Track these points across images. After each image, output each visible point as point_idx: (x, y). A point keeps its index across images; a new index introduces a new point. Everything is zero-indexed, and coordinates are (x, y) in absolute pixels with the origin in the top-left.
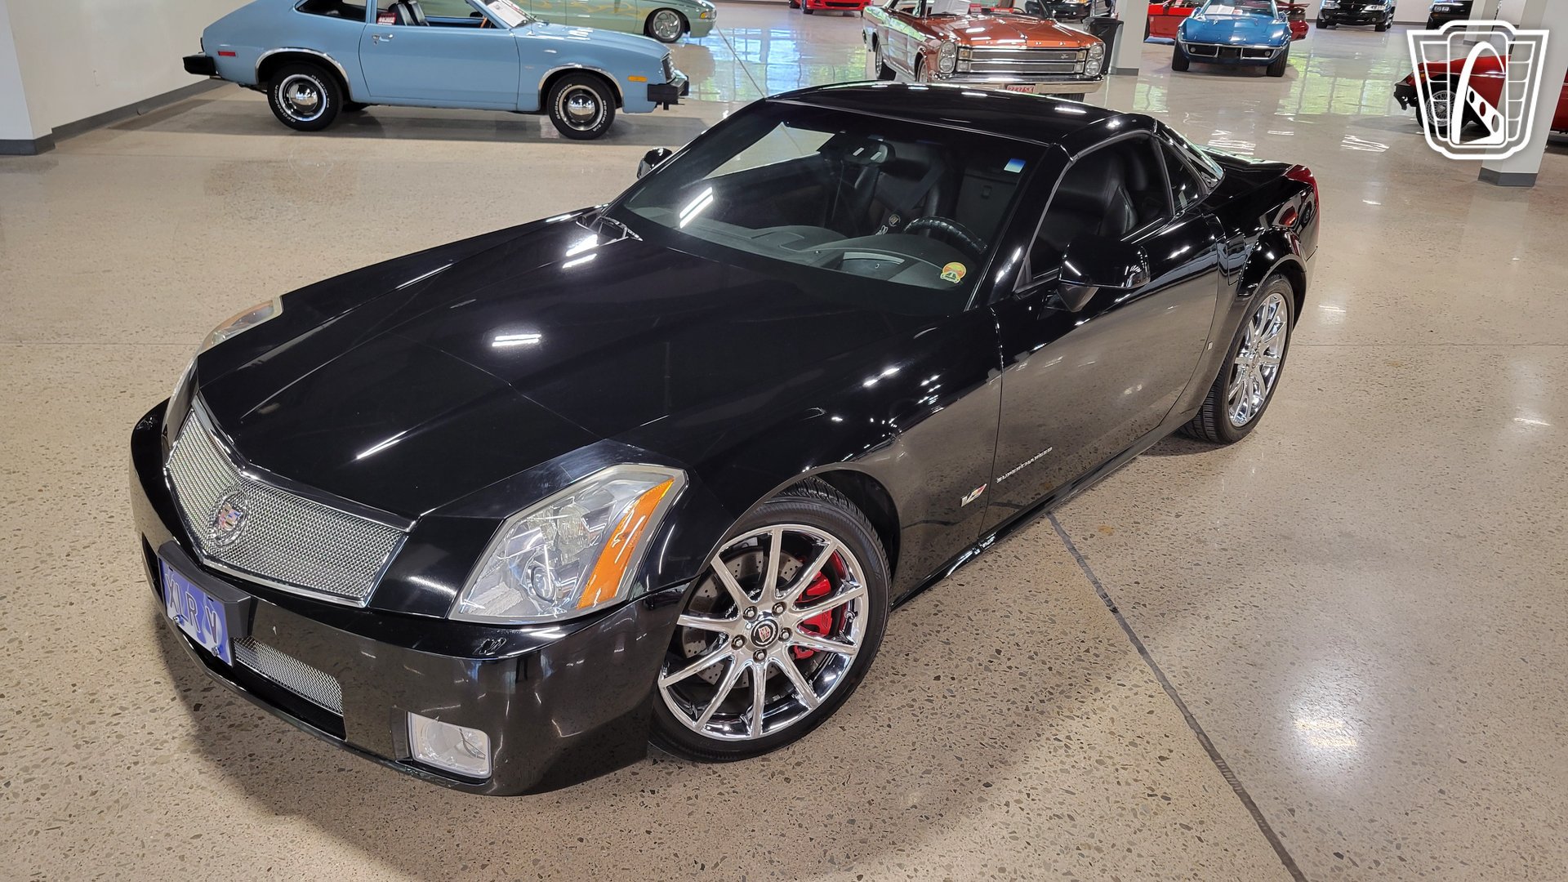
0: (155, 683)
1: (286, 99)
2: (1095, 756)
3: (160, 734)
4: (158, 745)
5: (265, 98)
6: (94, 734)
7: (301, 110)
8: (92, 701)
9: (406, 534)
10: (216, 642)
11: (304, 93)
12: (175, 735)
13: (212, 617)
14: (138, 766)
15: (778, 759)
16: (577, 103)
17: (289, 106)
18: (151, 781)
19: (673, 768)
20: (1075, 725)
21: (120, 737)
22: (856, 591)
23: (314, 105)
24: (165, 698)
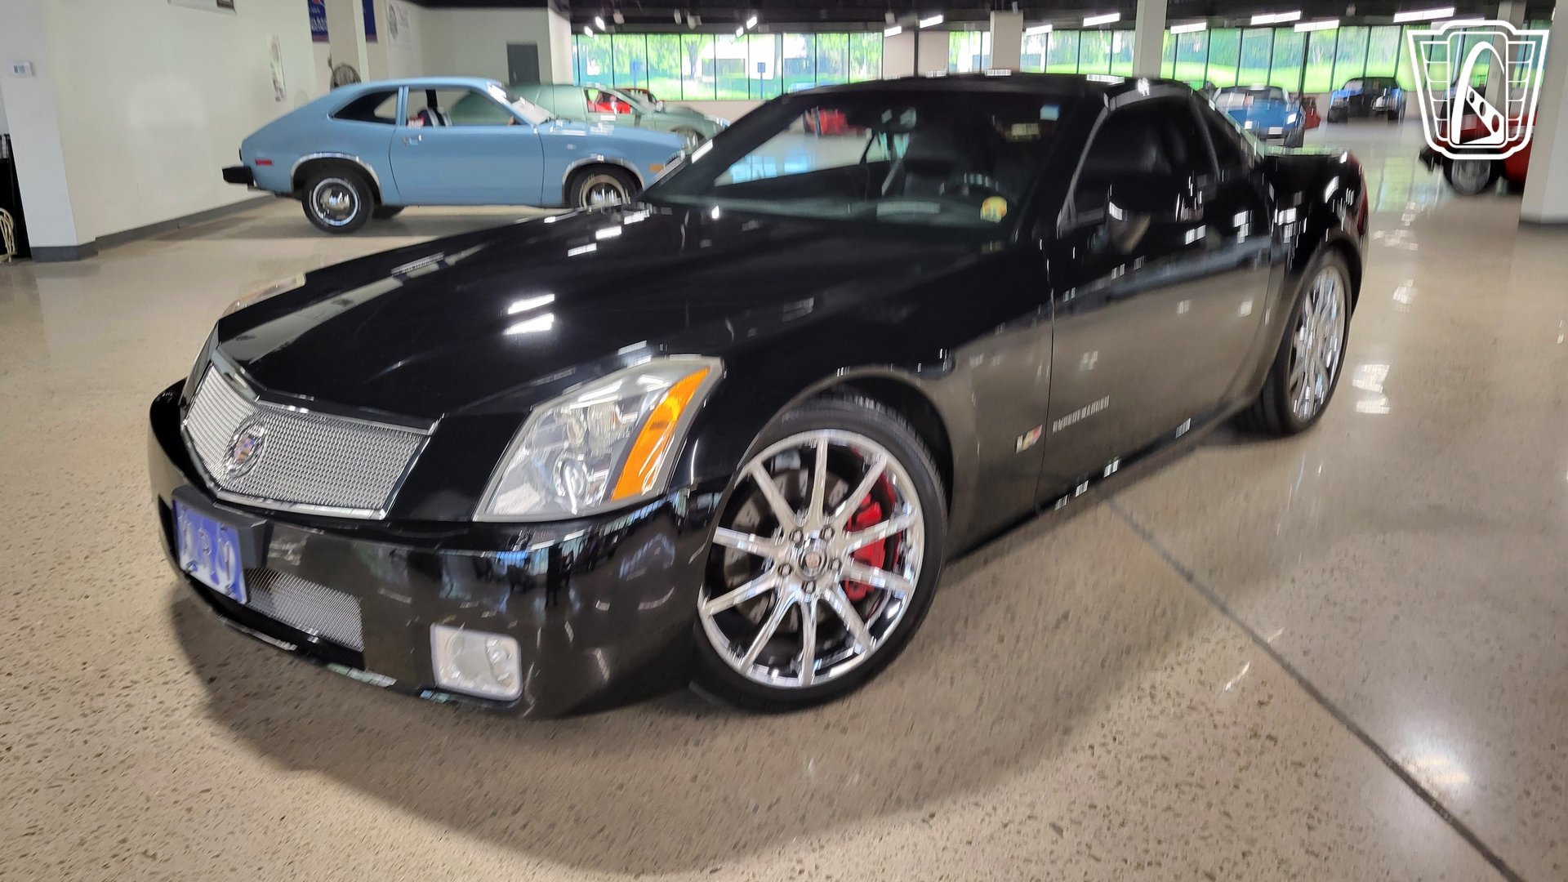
0: (169, 660)
1: (320, 206)
2: (1185, 703)
3: (171, 702)
4: (169, 712)
5: (300, 205)
6: (101, 705)
7: (333, 214)
8: (103, 677)
9: (426, 437)
10: (229, 579)
11: (337, 197)
12: (188, 703)
13: (225, 549)
14: (148, 730)
15: (832, 712)
16: (600, 193)
17: (322, 211)
18: (159, 743)
19: (720, 722)
20: (1159, 677)
21: (129, 706)
22: (910, 517)
23: (345, 209)
24: (178, 672)
